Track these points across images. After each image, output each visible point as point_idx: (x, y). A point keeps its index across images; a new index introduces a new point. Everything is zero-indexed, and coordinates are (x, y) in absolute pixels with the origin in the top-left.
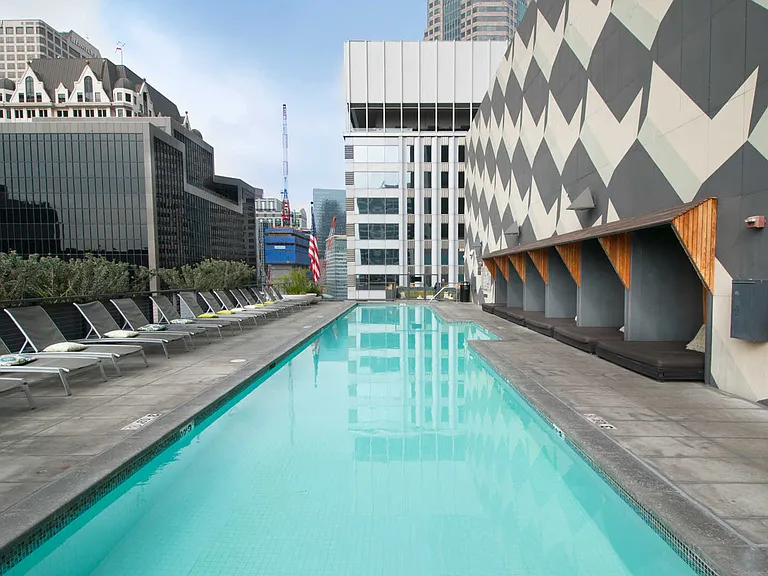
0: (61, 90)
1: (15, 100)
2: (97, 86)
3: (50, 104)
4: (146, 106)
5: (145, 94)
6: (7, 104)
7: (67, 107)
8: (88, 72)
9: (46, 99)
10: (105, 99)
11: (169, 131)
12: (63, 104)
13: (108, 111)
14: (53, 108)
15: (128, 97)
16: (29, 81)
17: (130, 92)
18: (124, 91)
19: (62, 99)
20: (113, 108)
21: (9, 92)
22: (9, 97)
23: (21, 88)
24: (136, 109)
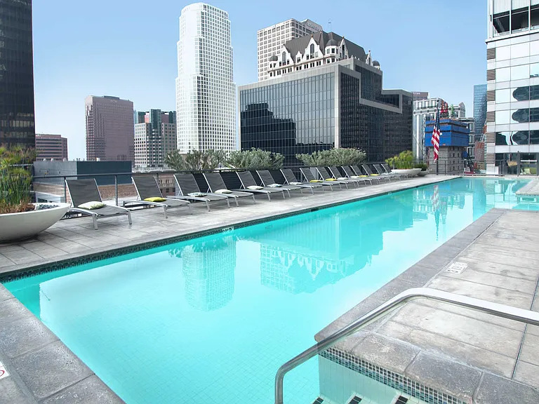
0: (299, 55)
1: (277, 66)
2: (317, 48)
3: (293, 64)
4: (344, 54)
5: (343, 46)
6: (274, 69)
7: (301, 64)
8: (312, 41)
9: (291, 63)
10: (320, 55)
11: (352, 68)
12: (300, 63)
13: (322, 61)
14: (294, 66)
15: (333, 50)
16: (284, 53)
17: (334, 47)
18: (330, 47)
19: (299, 60)
20: (324, 59)
21: (275, 62)
22: (275, 64)
23: (280, 59)
24: (338, 56)
